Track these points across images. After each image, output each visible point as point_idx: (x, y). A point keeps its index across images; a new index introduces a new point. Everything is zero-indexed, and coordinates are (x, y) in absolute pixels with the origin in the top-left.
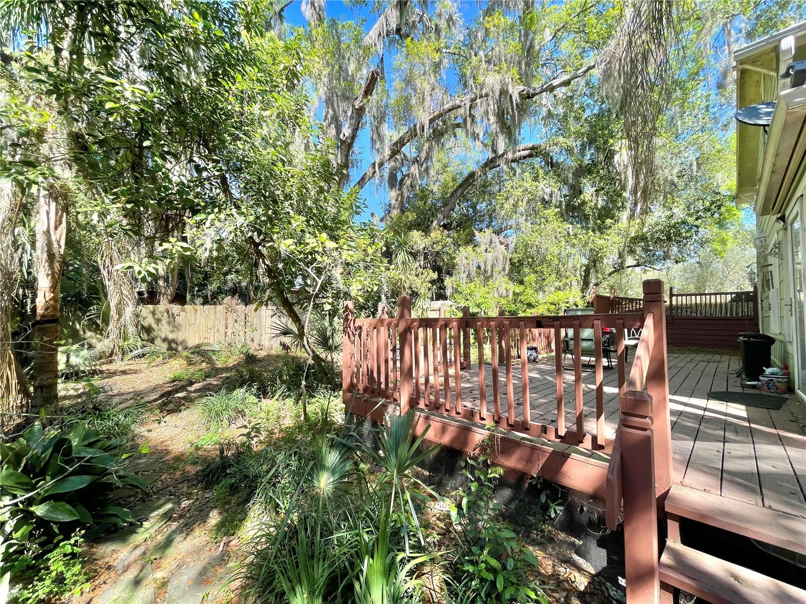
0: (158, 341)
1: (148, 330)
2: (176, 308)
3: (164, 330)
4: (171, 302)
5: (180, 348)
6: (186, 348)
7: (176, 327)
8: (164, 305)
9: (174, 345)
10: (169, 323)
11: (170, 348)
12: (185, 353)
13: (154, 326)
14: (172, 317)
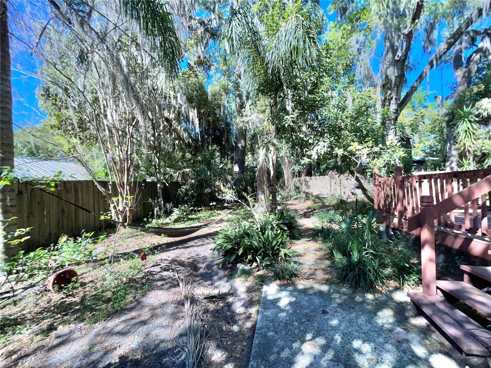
0: (302, 193)
1: (298, 188)
2: (308, 178)
3: (304, 188)
4: (306, 176)
5: (310, 196)
6: (312, 196)
7: (308, 187)
8: (303, 177)
9: (308, 195)
10: (305, 185)
11: (306, 196)
12: (313, 198)
13: (300, 186)
14: (306, 182)
